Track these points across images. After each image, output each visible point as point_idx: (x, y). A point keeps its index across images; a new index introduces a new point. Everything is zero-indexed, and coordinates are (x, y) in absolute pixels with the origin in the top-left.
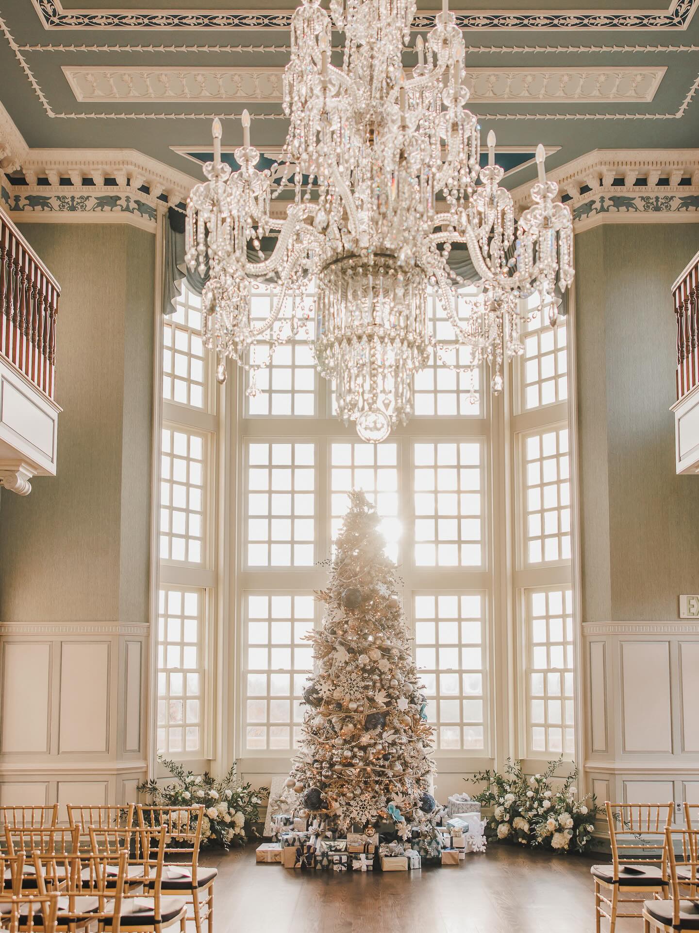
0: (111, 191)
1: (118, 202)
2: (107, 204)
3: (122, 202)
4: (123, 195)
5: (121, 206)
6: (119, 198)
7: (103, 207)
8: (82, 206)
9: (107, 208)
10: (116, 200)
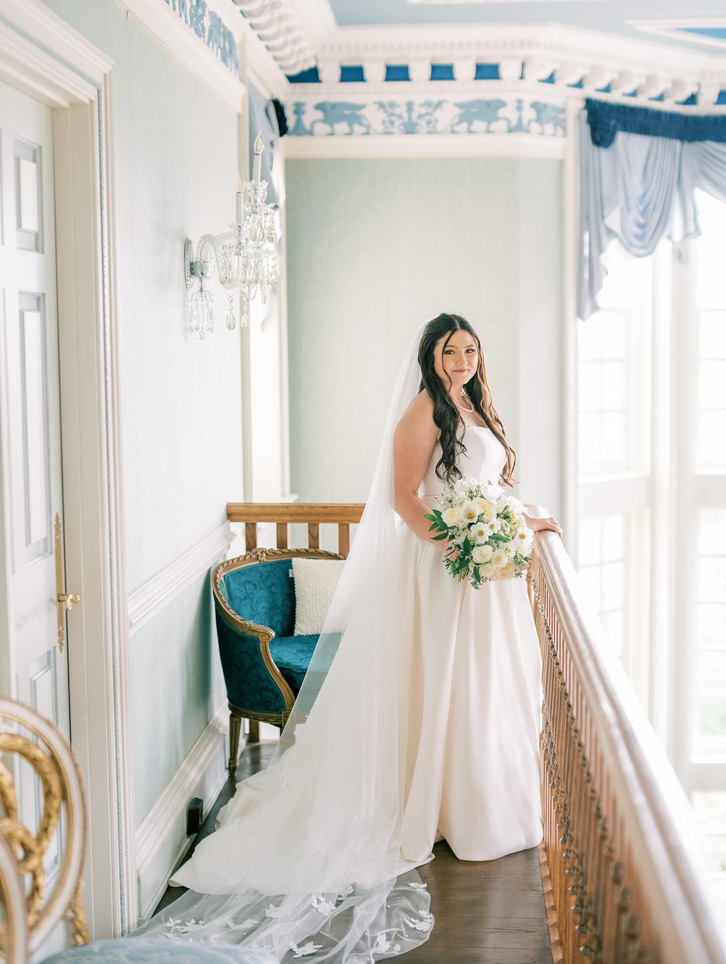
0: (487, 90)
1: (502, 112)
2: (480, 116)
3: (509, 112)
4: (510, 99)
5: (507, 119)
6: (501, 104)
7: (470, 123)
8: (429, 123)
9: (479, 125)
10: (498, 108)
